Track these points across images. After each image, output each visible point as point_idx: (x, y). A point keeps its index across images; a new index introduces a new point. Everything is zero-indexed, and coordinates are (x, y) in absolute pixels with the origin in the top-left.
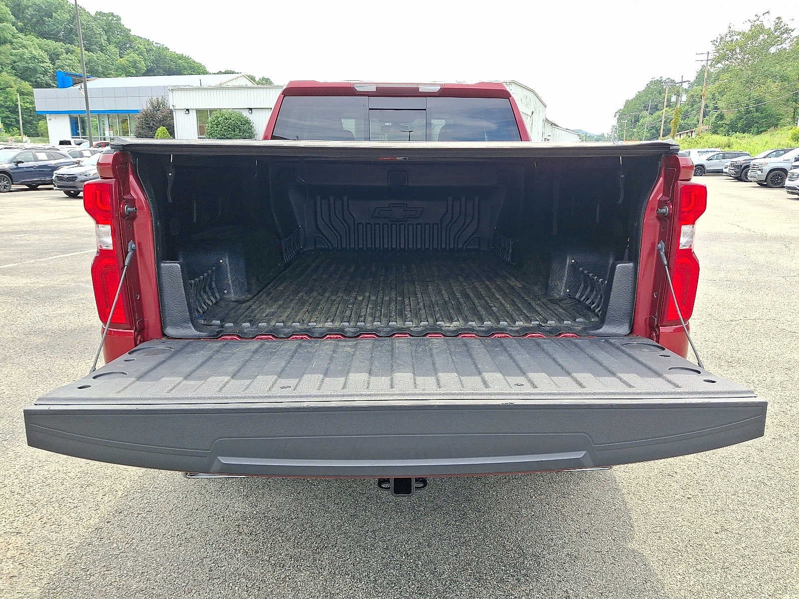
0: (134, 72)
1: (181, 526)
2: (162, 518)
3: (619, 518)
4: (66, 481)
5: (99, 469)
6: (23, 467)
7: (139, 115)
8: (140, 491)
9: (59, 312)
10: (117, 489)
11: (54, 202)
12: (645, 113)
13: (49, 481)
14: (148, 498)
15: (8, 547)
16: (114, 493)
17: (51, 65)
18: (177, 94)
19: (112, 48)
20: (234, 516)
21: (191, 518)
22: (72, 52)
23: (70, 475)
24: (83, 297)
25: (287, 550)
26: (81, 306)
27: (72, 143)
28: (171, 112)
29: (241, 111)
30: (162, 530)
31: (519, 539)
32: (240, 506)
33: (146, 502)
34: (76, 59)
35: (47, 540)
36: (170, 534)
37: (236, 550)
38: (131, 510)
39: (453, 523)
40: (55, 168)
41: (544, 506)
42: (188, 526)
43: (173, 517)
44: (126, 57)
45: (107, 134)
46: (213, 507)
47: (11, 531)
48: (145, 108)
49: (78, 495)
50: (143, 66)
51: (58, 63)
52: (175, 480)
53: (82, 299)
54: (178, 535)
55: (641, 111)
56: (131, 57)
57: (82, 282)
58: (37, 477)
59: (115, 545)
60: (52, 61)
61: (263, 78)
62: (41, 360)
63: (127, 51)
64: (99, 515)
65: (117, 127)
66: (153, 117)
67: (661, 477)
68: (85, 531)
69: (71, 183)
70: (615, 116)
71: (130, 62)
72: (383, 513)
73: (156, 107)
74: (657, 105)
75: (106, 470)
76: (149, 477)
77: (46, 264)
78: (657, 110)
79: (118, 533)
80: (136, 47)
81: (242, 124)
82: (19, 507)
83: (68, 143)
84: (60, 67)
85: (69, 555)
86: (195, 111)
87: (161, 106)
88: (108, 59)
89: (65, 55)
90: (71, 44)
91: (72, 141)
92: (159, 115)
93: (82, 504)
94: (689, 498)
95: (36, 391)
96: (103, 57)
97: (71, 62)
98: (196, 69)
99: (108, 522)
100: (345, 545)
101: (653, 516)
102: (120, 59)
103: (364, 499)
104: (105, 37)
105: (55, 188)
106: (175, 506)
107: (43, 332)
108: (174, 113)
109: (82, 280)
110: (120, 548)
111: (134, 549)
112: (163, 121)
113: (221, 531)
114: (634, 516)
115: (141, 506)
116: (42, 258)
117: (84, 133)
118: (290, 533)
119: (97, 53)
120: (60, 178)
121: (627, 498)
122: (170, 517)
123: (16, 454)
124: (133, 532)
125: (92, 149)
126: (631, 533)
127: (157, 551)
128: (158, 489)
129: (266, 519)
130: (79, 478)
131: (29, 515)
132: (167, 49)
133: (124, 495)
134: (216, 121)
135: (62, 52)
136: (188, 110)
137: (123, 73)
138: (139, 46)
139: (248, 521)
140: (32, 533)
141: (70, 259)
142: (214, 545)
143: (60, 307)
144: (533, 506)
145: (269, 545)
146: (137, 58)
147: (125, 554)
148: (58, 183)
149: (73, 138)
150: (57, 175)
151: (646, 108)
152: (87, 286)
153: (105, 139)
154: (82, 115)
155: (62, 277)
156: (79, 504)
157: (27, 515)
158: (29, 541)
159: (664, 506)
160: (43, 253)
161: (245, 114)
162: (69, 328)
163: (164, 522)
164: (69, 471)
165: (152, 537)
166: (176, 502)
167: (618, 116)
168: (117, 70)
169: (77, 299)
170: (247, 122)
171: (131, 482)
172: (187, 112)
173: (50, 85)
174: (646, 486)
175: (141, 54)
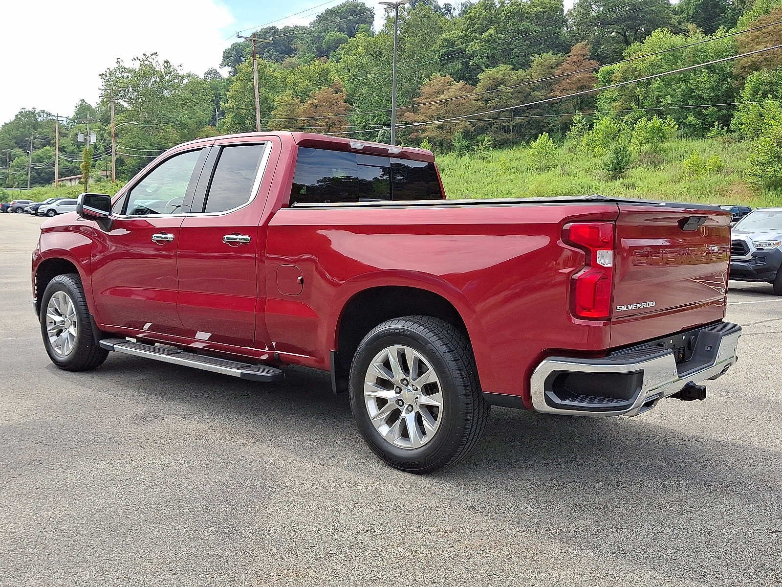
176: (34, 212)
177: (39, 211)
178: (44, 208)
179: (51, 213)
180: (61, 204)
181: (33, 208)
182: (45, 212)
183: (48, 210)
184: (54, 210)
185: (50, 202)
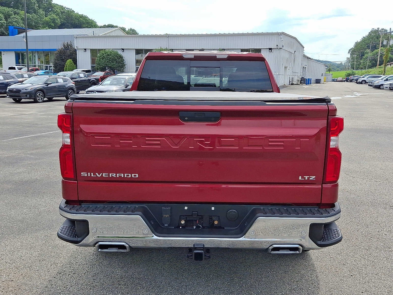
0: (53, 25)
1: (90, 280)
2: (81, 276)
3: (312, 284)
4: (32, 258)
5: (47, 253)
6: (9, 250)
7: (56, 52)
8: (69, 264)
9: (18, 171)
10: (58, 263)
11: (7, 105)
12: (368, 51)
13: (24, 258)
14: (73, 267)
15: (9, 286)
16: (56, 264)
17: (5, 22)
18: (80, 40)
19: (41, 12)
20: (116, 277)
21: (95, 277)
22: (18, 14)
23: (34, 255)
24: (30, 163)
25: (143, 293)
26: (29, 168)
27: (16, 68)
28: (75, 51)
29: (117, 50)
30: (81, 282)
31: (259, 292)
32: (119, 272)
33: (72, 269)
34: (20, 18)
35: (26, 284)
36: (85, 284)
37: (118, 292)
38: (65, 273)
39: (227, 283)
40: (8, 84)
41: (274, 277)
42: (94, 281)
43: (86, 276)
44: (49, 17)
45: (37, 63)
46: (106, 272)
47: (8, 279)
48: (60, 48)
49: (38, 265)
50: (58, 21)
51: (9, 20)
52: (86, 259)
53: (30, 164)
54: (89, 284)
55: (366, 49)
56: (52, 16)
57: (28, 154)
58: (17, 256)
59: (59, 288)
60: (6, 19)
61: (131, 29)
62: (11, 197)
63: (50, 13)
64: (49, 274)
65: (43, 59)
66: (64, 53)
67: (339, 265)
68: (43, 281)
69: (17, 94)
70: (349, 52)
71: (51, 19)
72: (191, 277)
73: (66, 48)
74: (375, 46)
75: (51, 253)
76: (73, 257)
77: (7, 143)
78: (376, 49)
79: (60, 282)
80: (55, 10)
81: (117, 58)
82: (11, 269)
83: (14, 68)
84: (10, 22)
85: (37, 292)
86: (90, 50)
87: (70, 46)
88: (38, 18)
89: (13, 16)
90: (17, 9)
91: (16, 67)
92: (68, 52)
93: (41, 269)
94: (351, 276)
95: (11, 214)
96: (36, 16)
97: (17, 19)
98: (90, 24)
99: (54, 278)
100: (172, 291)
101: (331, 284)
102: (45, 18)
103: (182, 271)
104: (37, 5)
105: (8, 97)
106: (87, 271)
107: (11, 182)
108: (77, 51)
109: (28, 153)
110: (61, 289)
111: (68, 290)
112: (70, 56)
113: (110, 283)
114: (321, 283)
115: (70, 271)
116: (4, 140)
117: (23, 62)
118: (144, 285)
119: (32, 14)
120: (11, 91)
121: (319, 274)
122: (85, 276)
123: (5, 244)
124: (67, 282)
125: (29, 73)
126: (318, 291)
127: (79, 291)
128: (78, 263)
129: (132, 279)
130: (38, 257)
131: (16, 273)
132: (73, 11)
133: (61, 265)
134: (102, 56)
135: (12, 14)
136: (85, 49)
137: (47, 26)
138: (57, 10)
139: (123, 279)
140: (18, 281)
141: (20, 140)
142: (107, 290)
143: (18, 168)
144: (269, 276)
145: (134, 290)
146: (55, 17)
147: (64, 292)
148: (9, 94)
149: (16, 65)
150: (9, 89)
151: (368, 47)
152: (32, 156)
153: (35, 66)
154: (22, 52)
155: (17, 151)
156: (39, 269)
157: (15, 273)
158: (18, 285)
159: (337, 279)
160: (5, 137)
161: (120, 52)
162: (24, 180)
163: (82, 278)
164: (32, 253)
165: (76, 285)
166: (87, 269)
167: (350, 52)
168: (43, 24)
169: (27, 164)
170: (121, 57)
171: (64, 259)
172: (85, 51)
173: (4, 33)
174: (330, 269)
175: (58, 15)
176: (356, 82)
177: (358, 81)
178: (360, 80)
179: (364, 82)
180: (369, 77)
181: (356, 80)
182: (361, 82)
183: (362, 80)
184: (365, 81)
185: (364, 77)
